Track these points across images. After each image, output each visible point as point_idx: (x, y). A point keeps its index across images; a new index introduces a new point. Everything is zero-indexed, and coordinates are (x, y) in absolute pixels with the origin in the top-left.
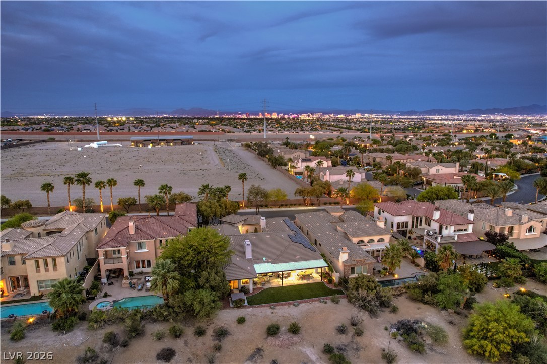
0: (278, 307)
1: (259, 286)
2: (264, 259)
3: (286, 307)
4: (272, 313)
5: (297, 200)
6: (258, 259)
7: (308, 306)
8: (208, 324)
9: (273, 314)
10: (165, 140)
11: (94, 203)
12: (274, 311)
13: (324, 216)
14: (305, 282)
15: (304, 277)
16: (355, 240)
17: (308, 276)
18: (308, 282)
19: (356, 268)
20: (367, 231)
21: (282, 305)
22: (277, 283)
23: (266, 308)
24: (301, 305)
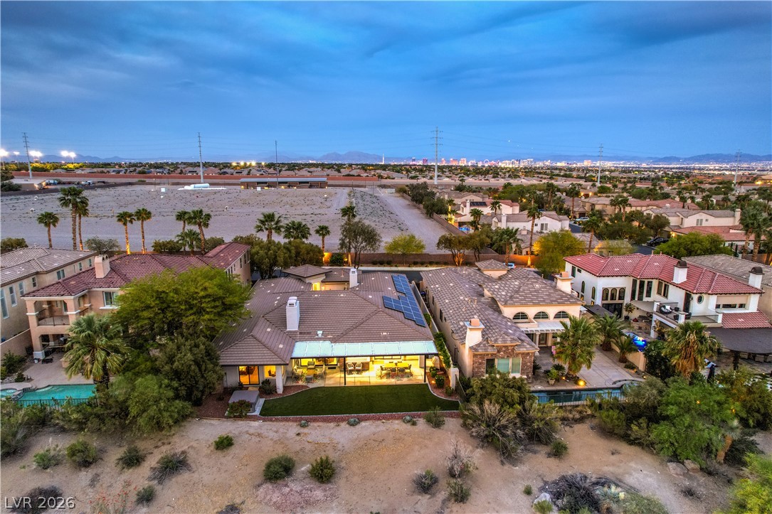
0: (316, 424)
1: (301, 383)
2: (320, 333)
3: (332, 425)
4: (298, 434)
5: (441, 255)
6: (309, 333)
7: (377, 426)
8: (160, 444)
9: (298, 438)
10: (286, 183)
11: (117, 246)
12: (305, 430)
13: (469, 274)
14: (392, 381)
15: (392, 373)
16: (509, 312)
17: (402, 370)
18: (399, 382)
19: (496, 361)
20: (533, 295)
21: (325, 420)
22: (335, 379)
23: (291, 424)
24: (363, 424)
